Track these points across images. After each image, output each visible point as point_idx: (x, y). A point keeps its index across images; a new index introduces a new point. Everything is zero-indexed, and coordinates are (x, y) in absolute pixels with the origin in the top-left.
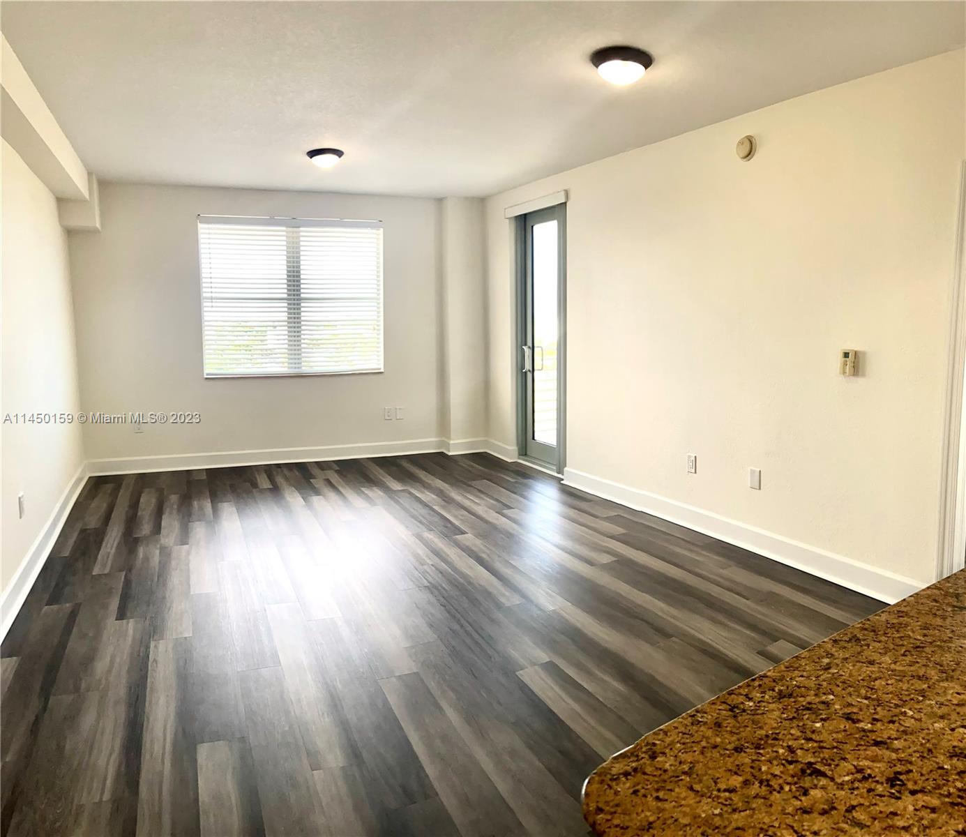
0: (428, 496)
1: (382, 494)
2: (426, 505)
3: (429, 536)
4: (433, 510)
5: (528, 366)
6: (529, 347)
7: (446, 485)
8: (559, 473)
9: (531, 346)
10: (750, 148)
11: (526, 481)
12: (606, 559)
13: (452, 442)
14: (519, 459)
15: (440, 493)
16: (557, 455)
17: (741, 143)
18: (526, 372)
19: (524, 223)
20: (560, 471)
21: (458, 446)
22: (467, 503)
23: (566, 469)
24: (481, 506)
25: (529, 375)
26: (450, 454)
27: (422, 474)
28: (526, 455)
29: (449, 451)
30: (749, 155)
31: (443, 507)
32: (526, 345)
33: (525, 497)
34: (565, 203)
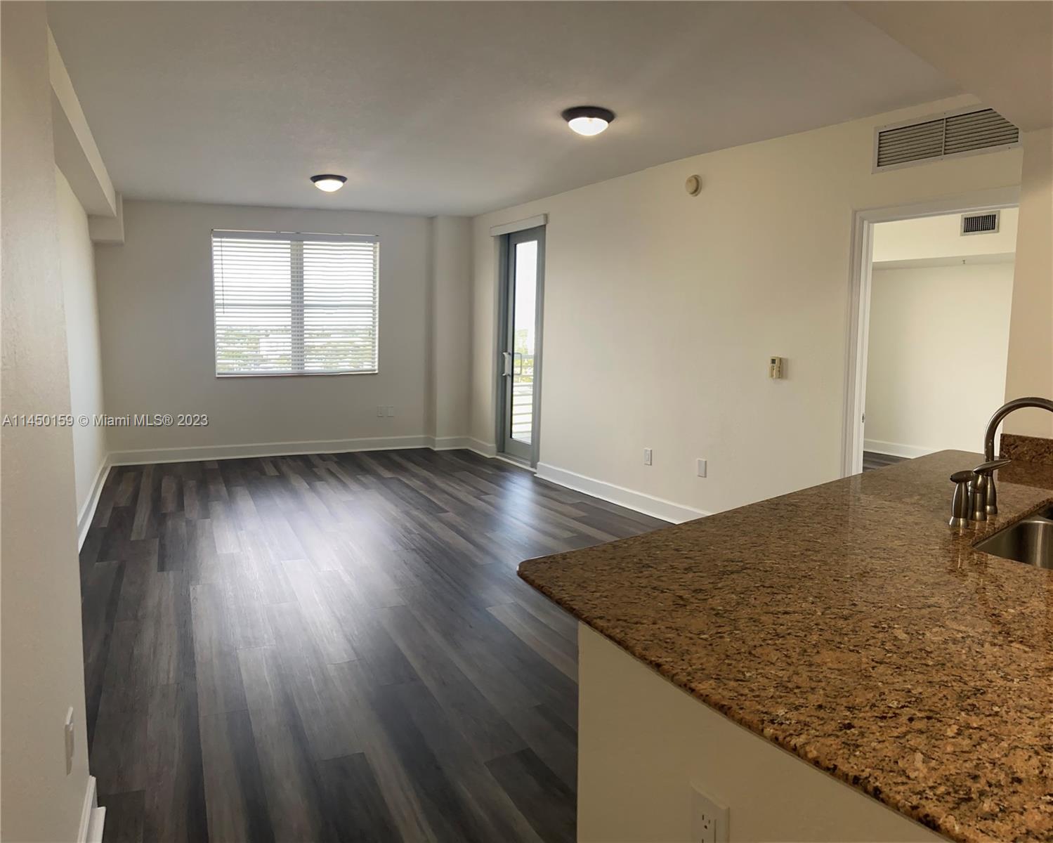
0: (415, 483)
1: (375, 480)
2: (413, 490)
3: (415, 513)
4: (421, 494)
5: (507, 371)
6: (509, 354)
7: (431, 475)
8: (532, 467)
9: (511, 352)
10: (697, 186)
11: (503, 474)
12: (567, 534)
13: (437, 439)
14: (497, 455)
15: (426, 481)
16: (532, 452)
17: (689, 181)
18: (505, 376)
19: (508, 243)
20: (534, 466)
21: (442, 443)
22: (450, 489)
23: (539, 463)
24: (463, 493)
25: (509, 379)
26: (436, 449)
27: (410, 466)
28: (503, 452)
29: (434, 447)
30: (696, 191)
31: (428, 492)
32: (506, 351)
33: (501, 486)
34: (545, 226)
